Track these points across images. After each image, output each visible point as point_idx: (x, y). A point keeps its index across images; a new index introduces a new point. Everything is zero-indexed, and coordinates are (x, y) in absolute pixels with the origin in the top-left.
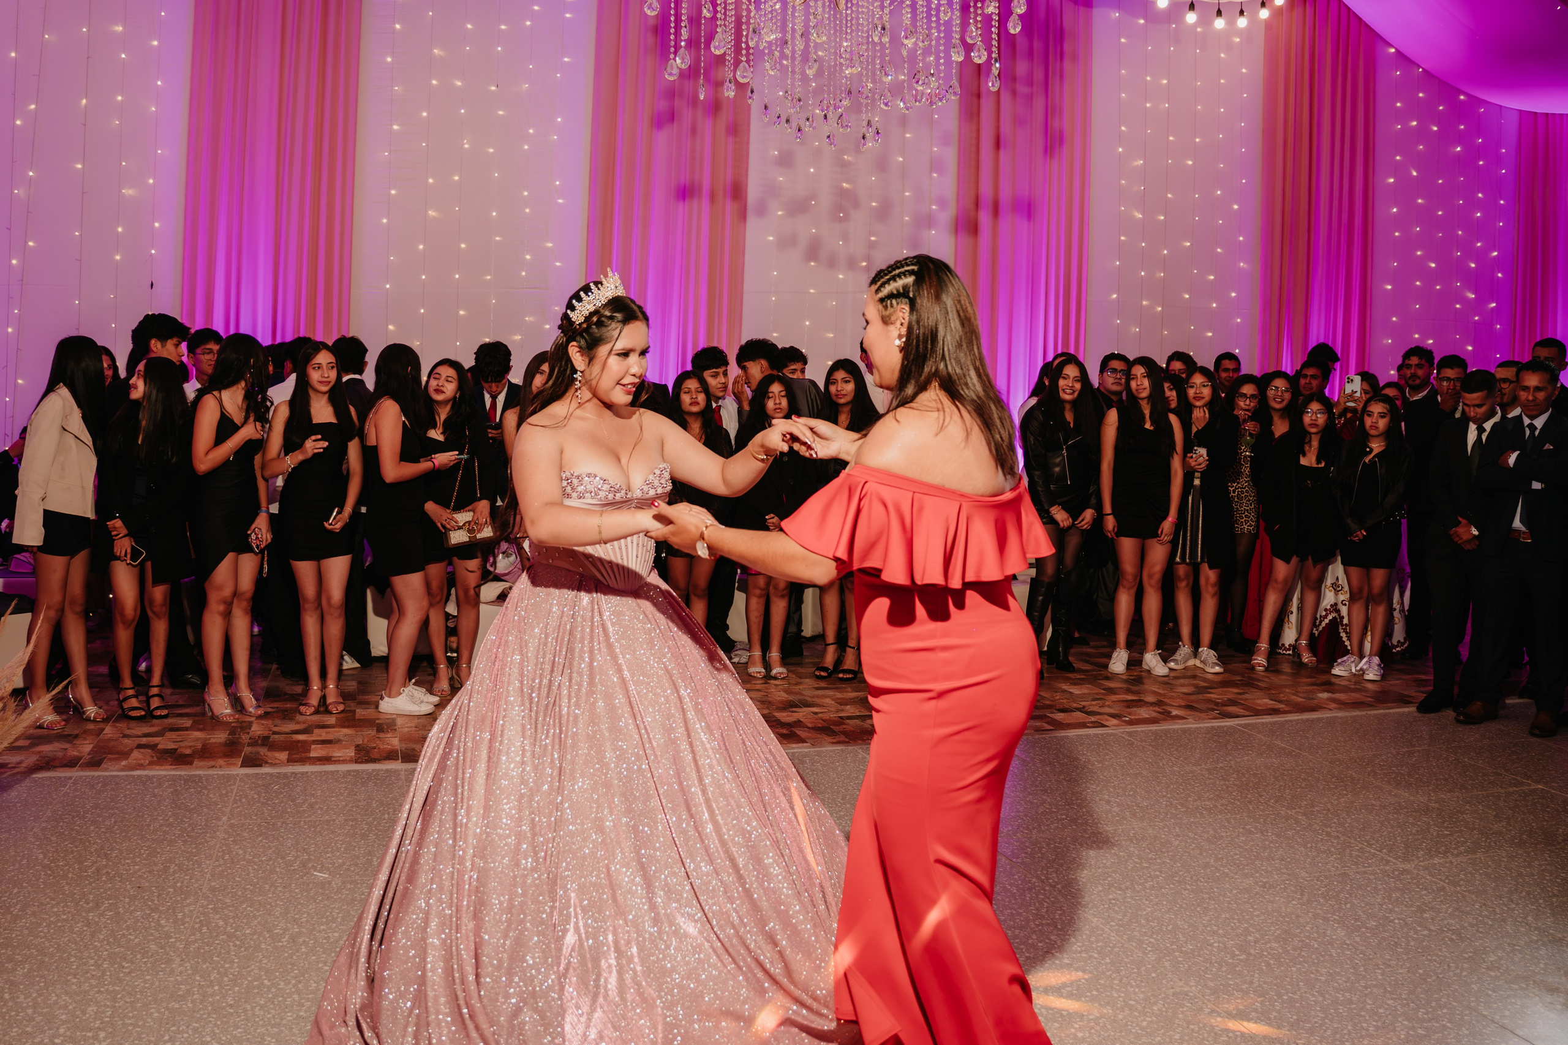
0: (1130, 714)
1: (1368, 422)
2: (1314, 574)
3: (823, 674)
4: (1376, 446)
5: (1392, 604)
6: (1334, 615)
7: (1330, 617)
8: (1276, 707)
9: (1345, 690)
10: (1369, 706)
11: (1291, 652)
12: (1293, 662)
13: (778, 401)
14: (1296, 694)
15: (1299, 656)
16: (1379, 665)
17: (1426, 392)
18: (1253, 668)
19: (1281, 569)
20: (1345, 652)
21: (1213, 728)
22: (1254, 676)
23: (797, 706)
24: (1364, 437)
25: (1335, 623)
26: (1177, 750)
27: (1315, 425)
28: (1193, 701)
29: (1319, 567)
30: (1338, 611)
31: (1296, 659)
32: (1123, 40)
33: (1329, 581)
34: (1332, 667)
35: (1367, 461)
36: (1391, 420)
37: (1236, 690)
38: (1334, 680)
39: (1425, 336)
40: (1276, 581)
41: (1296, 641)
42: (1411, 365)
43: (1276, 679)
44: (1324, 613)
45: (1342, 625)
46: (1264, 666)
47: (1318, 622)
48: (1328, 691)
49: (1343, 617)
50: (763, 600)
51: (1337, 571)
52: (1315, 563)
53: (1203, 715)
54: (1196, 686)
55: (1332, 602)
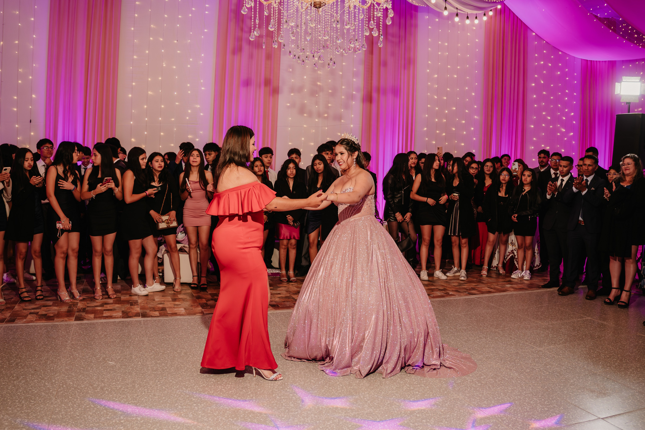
0: (433, 294)
1: (524, 178)
2: (504, 238)
4: (527, 188)
5: (534, 250)
6: (512, 254)
7: (511, 255)
8: (490, 290)
9: (517, 283)
10: (526, 289)
11: (495, 269)
12: (496, 273)
13: (292, 171)
14: (498, 285)
15: (499, 271)
16: (529, 274)
17: (546, 167)
18: (482, 276)
19: (492, 237)
20: (516, 269)
21: (466, 299)
22: (481, 279)
24: (522, 184)
25: (513, 258)
26: (452, 307)
27: (504, 180)
28: (457, 289)
29: (506, 236)
30: (513, 253)
31: (497, 272)
32: (430, 27)
33: (510, 242)
34: (511, 275)
35: (523, 194)
36: (532, 178)
37: (474, 284)
38: (512, 280)
39: (546, 146)
40: (490, 242)
41: (497, 265)
42: (541, 157)
43: (490, 280)
44: (508, 254)
45: (515, 258)
46: (486, 275)
47: (506, 258)
48: (510, 284)
49: (515, 255)
50: (286, 250)
51: (512, 237)
52: (504, 234)
53: (462, 294)
54: (459, 283)
55: (512, 250)
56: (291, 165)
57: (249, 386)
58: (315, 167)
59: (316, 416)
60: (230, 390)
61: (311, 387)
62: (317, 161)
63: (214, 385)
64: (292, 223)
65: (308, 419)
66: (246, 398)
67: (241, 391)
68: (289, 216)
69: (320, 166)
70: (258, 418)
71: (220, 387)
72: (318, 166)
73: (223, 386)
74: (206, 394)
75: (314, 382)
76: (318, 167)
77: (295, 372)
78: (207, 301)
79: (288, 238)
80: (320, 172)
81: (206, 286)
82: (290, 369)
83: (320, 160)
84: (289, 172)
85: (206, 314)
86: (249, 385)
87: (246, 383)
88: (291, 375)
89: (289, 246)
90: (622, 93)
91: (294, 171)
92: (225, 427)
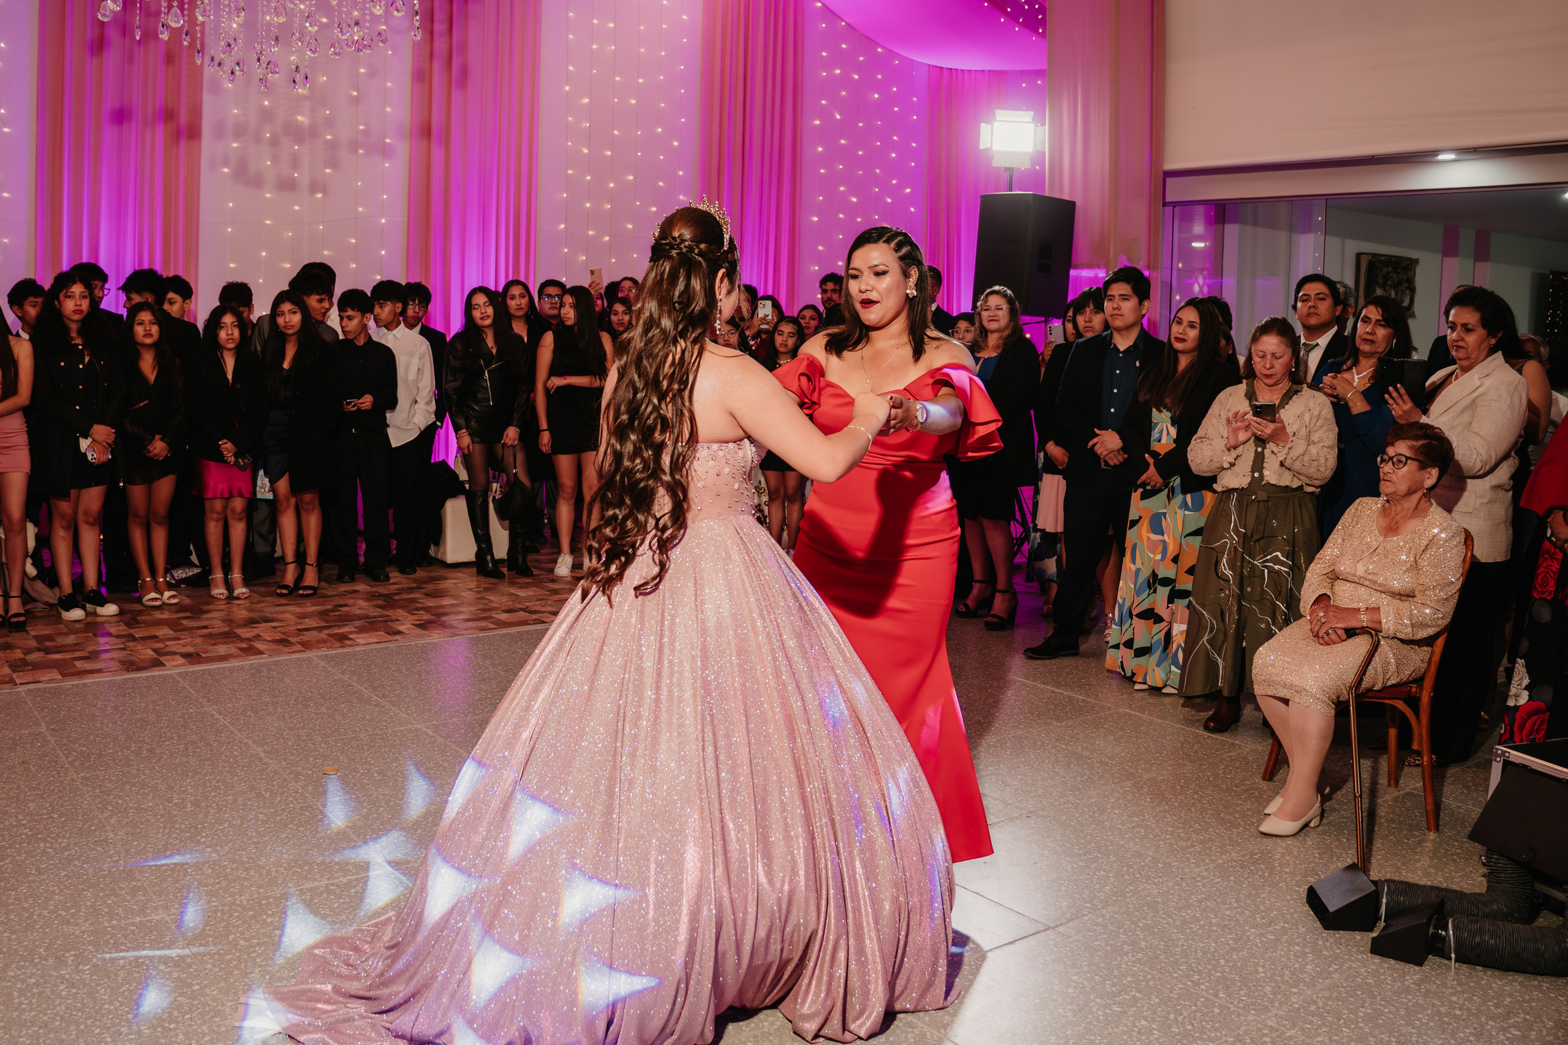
3: (284, 591)
13: (230, 332)
23: (257, 622)
50: (221, 524)
56: (228, 319)
57: (112, 839)
58: (280, 321)
59: (261, 890)
60: (66, 850)
61: (256, 830)
62: (287, 307)
63: (28, 843)
64: (233, 459)
65: (243, 897)
66: (103, 865)
67: (92, 850)
68: (225, 441)
69: (292, 319)
70: (126, 906)
71: (42, 845)
72: (288, 317)
73: (49, 842)
74: (7, 864)
75: (265, 818)
76: (287, 320)
77: (223, 801)
78: (25, 654)
79: (226, 495)
80: (290, 332)
81: (22, 619)
82: (213, 794)
83: (294, 303)
84: (222, 335)
85: (21, 684)
86: (112, 835)
87: (106, 831)
88: (212, 807)
89: (229, 513)
90: (998, 147)
91: (236, 333)
92: (47, 931)
